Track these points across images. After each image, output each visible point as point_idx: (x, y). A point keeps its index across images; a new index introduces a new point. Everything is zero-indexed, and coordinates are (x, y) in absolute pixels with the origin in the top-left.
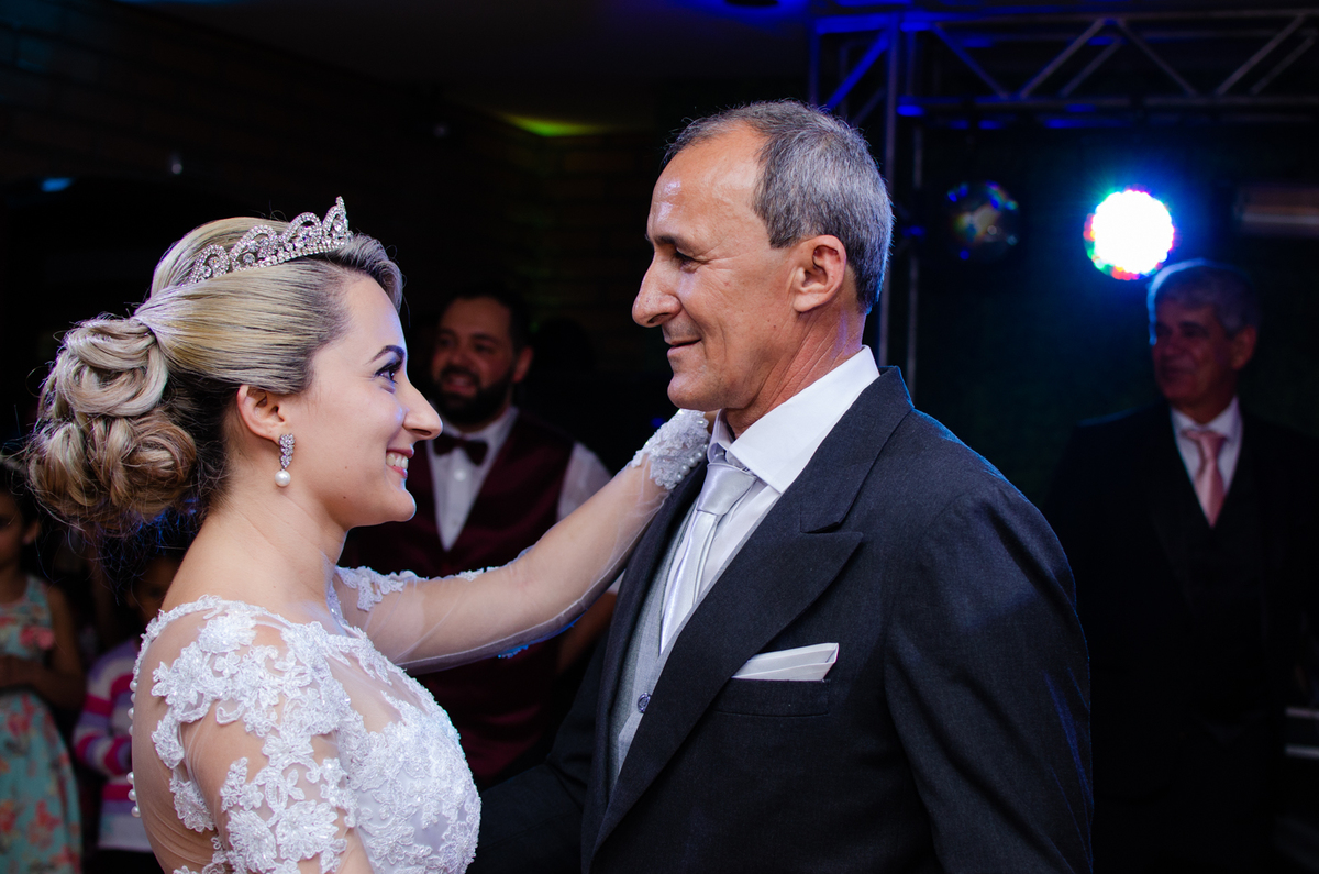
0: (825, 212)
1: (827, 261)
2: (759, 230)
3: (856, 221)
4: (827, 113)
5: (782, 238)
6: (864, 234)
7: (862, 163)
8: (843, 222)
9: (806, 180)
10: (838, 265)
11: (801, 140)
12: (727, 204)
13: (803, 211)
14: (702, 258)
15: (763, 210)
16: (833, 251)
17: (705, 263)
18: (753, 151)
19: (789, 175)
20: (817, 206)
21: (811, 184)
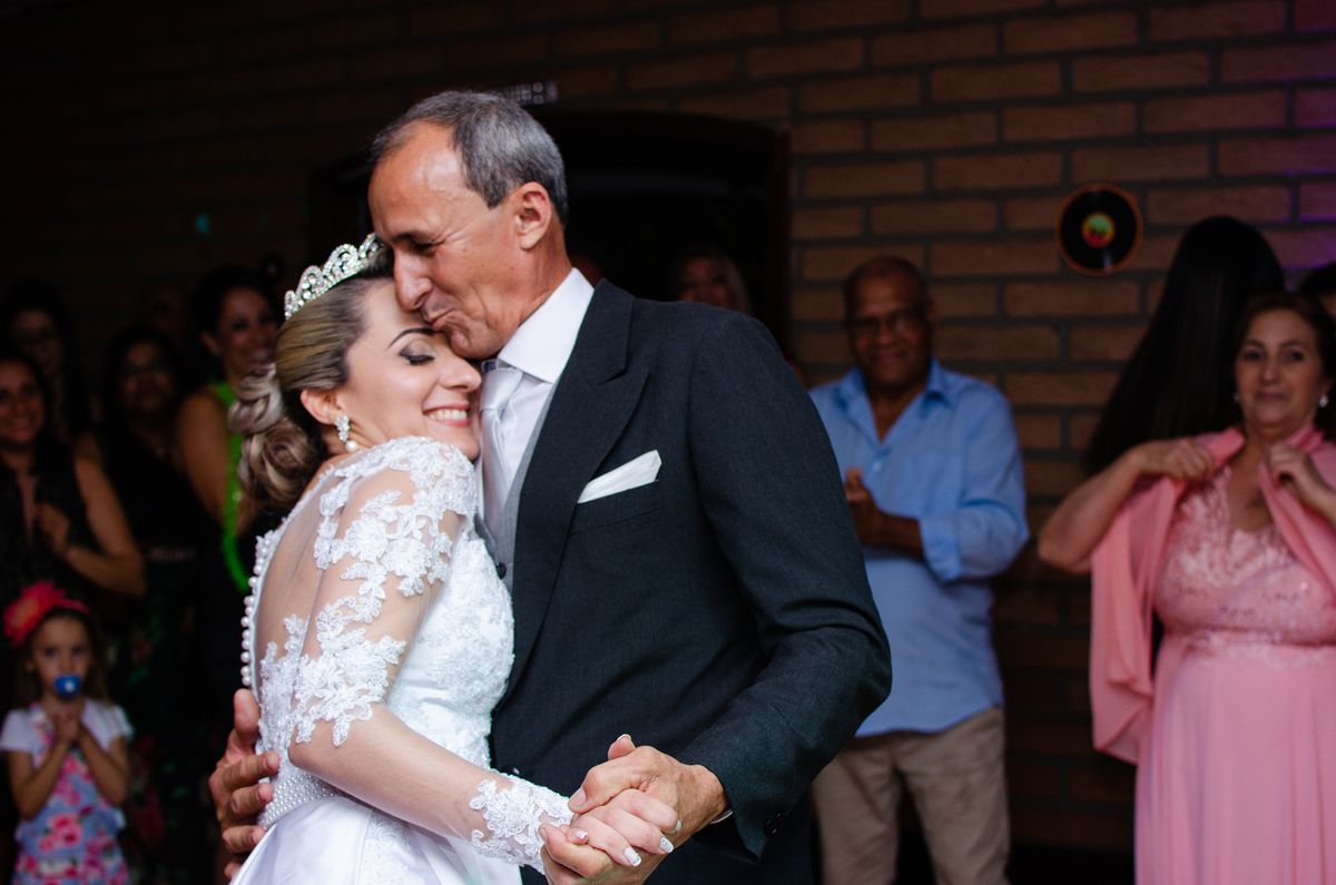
0: (519, 167)
1: (535, 203)
2: (474, 199)
3: (541, 165)
4: (481, 91)
5: (494, 198)
6: (551, 172)
7: (525, 120)
8: (534, 169)
9: (496, 149)
10: (543, 203)
11: (478, 120)
12: (444, 192)
13: (502, 173)
14: (439, 240)
15: (473, 184)
16: (536, 194)
17: (442, 243)
18: (445, 143)
19: (482, 150)
20: (511, 165)
21: (501, 151)
